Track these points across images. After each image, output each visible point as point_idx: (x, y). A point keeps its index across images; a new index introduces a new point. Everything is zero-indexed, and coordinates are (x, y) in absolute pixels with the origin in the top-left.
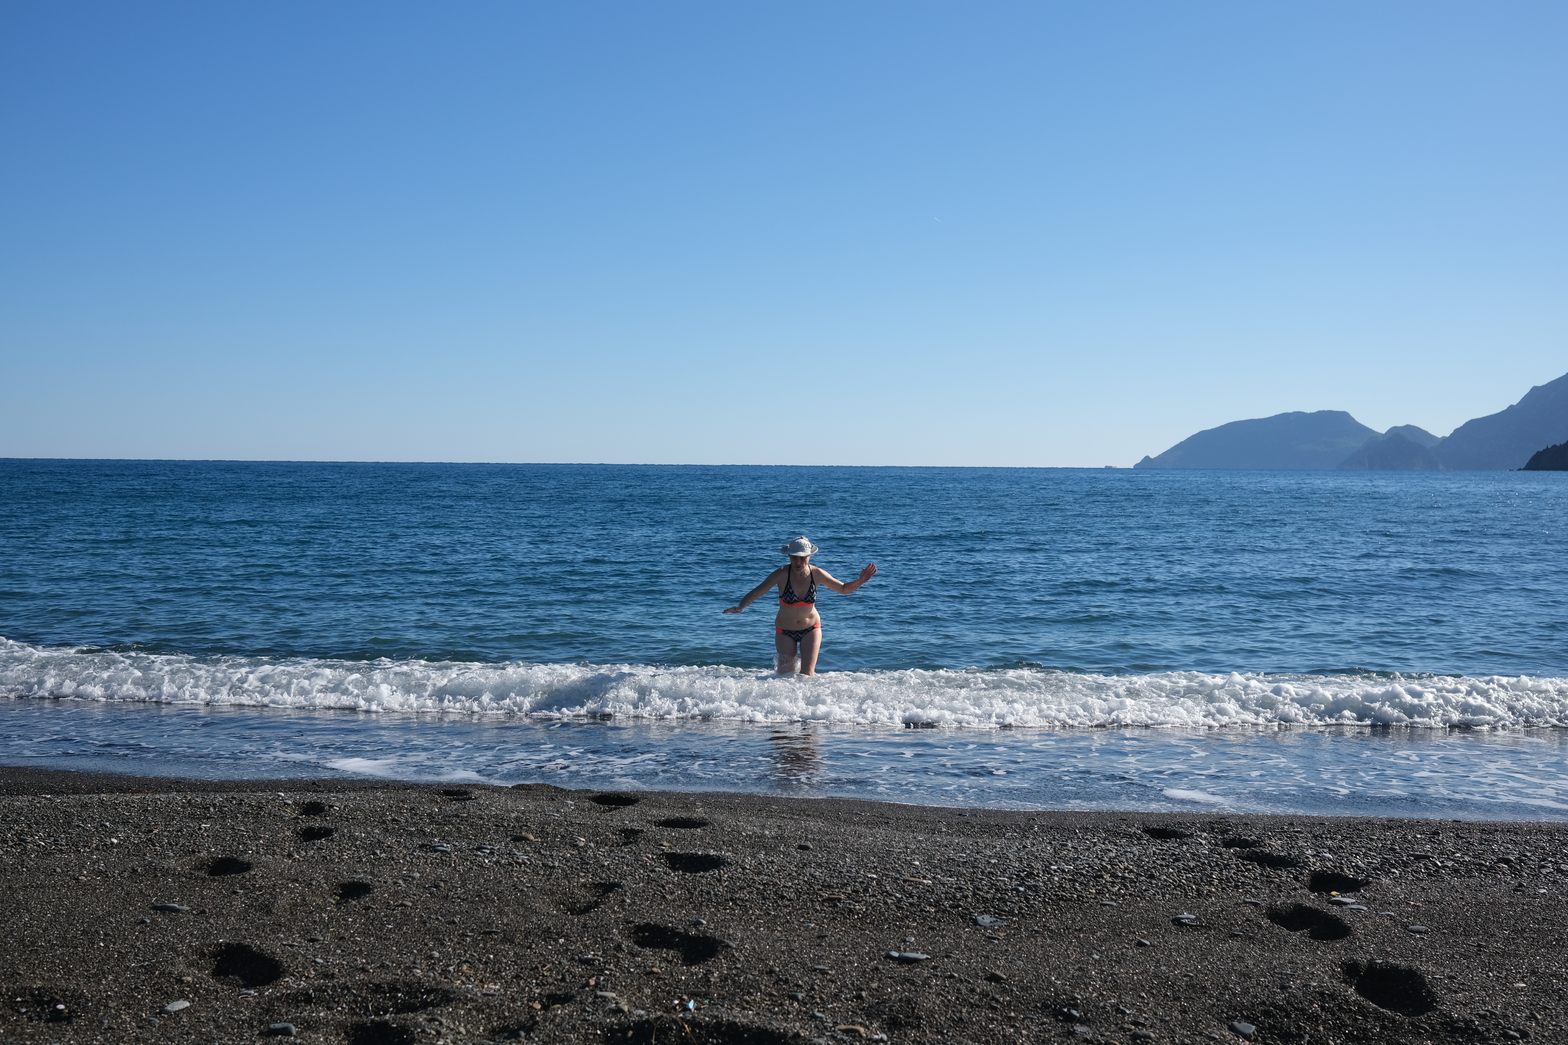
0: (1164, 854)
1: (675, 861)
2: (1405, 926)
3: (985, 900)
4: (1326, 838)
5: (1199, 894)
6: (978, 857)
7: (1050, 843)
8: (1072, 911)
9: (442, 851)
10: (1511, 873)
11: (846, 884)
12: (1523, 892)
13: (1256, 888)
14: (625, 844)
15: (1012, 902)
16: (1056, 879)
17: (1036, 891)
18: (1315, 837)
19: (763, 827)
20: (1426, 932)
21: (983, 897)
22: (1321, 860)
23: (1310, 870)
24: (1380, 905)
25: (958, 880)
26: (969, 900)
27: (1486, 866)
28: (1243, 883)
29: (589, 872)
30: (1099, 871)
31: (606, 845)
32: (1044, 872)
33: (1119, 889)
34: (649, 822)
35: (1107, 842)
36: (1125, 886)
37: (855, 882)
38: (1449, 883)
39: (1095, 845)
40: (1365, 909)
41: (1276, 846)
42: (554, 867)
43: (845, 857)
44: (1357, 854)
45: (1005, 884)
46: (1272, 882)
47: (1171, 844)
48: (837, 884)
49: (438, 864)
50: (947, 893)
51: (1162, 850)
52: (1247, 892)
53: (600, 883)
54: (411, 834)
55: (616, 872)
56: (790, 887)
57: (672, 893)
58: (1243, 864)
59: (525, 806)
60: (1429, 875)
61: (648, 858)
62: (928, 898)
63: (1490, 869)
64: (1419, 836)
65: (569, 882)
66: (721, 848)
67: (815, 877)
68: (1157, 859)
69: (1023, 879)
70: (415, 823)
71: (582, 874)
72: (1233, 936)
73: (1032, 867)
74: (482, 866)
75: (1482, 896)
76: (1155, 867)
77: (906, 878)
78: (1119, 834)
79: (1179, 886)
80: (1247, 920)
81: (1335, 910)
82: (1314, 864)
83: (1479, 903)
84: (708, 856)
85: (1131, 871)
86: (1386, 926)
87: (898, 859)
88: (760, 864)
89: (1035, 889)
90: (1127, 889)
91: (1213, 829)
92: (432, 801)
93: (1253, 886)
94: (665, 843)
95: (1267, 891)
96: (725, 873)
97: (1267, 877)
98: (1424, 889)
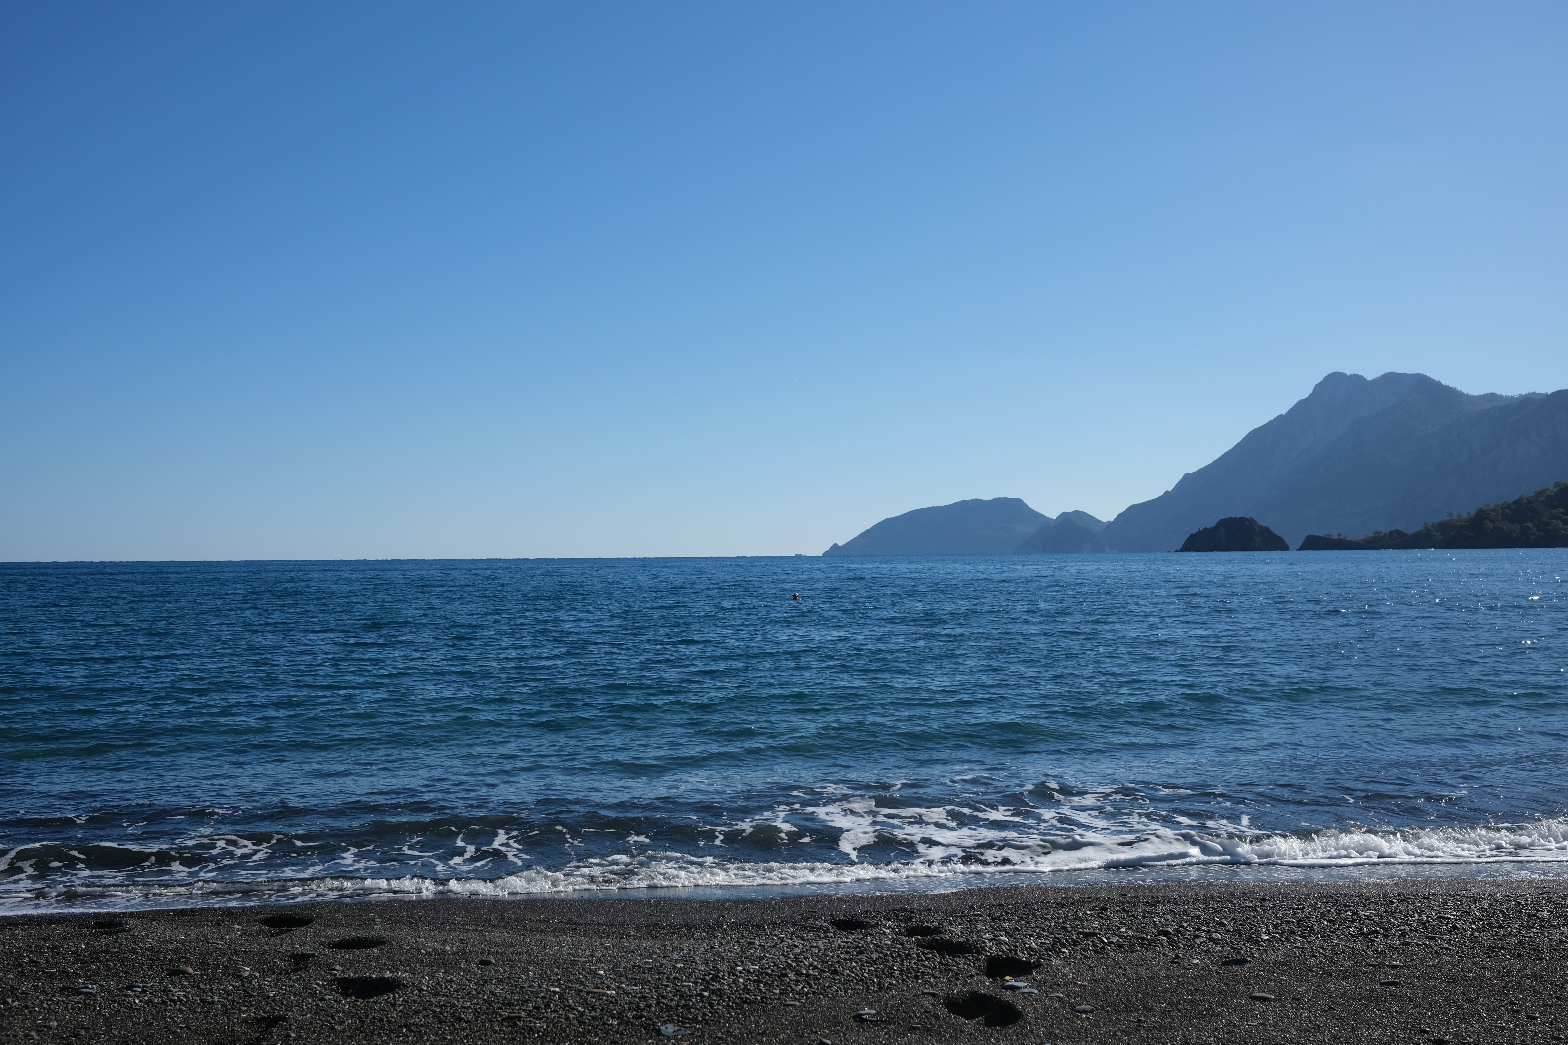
0: (848, 947)
1: (347, 987)
2: (1072, 1007)
3: (669, 1008)
4: (1004, 920)
5: (880, 986)
6: (665, 961)
7: (738, 942)
8: (755, 1014)
9: (86, 994)
10: (1170, 945)
11: (527, 1001)
12: (1179, 963)
13: (935, 977)
14: (294, 971)
15: (696, 1009)
16: (741, 980)
17: (721, 996)
18: (993, 919)
19: (445, 942)
20: (1091, 1012)
21: (667, 1006)
22: (997, 944)
23: (986, 956)
24: (1050, 987)
25: (643, 988)
26: (653, 1009)
27: (1147, 940)
28: (922, 973)
29: (252, 1005)
30: (784, 969)
31: (274, 973)
32: (729, 974)
33: (803, 988)
34: (322, 944)
35: (794, 937)
36: (809, 984)
37: (537, 997)
38: (1114, 960)
39: (782, 941)
40: (1036, 991)
41: (955, 932)
42: (213, 1003)
43: (528, 970)
44: (1031, 935)
45: (690, 990)
46: (950, 970)
47: (857, 935)
48: (518, 1000)
49: (80, 1009)
50: (630, 1003)
51: (847, 942)
52: (925, 982)
53: (264, 1017)
54: (51, 976)
55: (282, 1004)
56: (469, 1008)
57: (342, 1023)
58: (924, 954)
59: (187, 935)
60: (1096, 952)
61: (318, 985)
62: (612, 1010)
63: (1151, 942)
64: (1089, 912)
65: (229, 1019)
66: (398, 969)
67: (495, 995)
68: (842, 953)
69: (708, 983)
70: (57, 963)
71: (244, 1008)
72: (912, 1029)
73: (718, 969)
74: (131, 1007)
75: (1142, 971)
76: (838, 962)
77: (589, 989)
78: (806, 927)
79: (861, 980)
80: (925, 1012)
81: (1008, 996)
82: (991, 948)
83: (1140, 978)
84: (383, 979)
85: (815, 967)
86: (1055, 1008)
87: (583, 969)
88: (438, 984)
89: (720, 993)
90: (811, 987)
91: (897, 916)
92: (78, 936)
93: (932, 975)
94: (338, 967)
95: (945, 980)
96: (400, 997)
97: (946, 965)
98: (1090, 967)
